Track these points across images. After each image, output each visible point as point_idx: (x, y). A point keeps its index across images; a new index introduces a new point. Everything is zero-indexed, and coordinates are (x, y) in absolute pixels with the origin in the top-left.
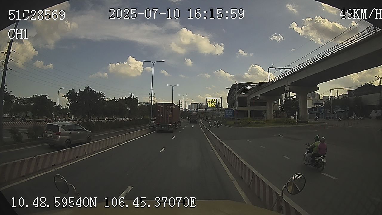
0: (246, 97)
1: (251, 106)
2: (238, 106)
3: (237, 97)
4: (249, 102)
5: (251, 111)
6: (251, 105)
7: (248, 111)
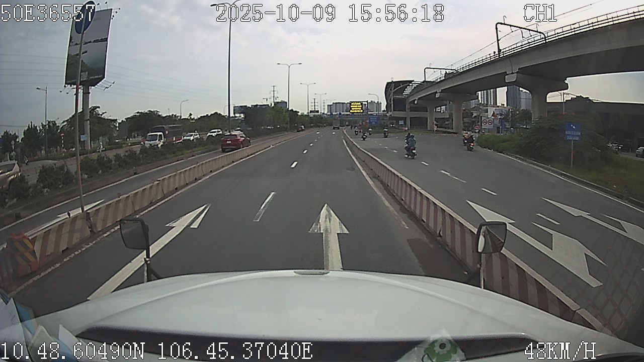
0: (405, 99)
1: (410, 111)
2: (394, 111)
3: (392, 99)
4: (407, 107)
5: (411, 118)
6: (412, 109)
7: (406, 118)
